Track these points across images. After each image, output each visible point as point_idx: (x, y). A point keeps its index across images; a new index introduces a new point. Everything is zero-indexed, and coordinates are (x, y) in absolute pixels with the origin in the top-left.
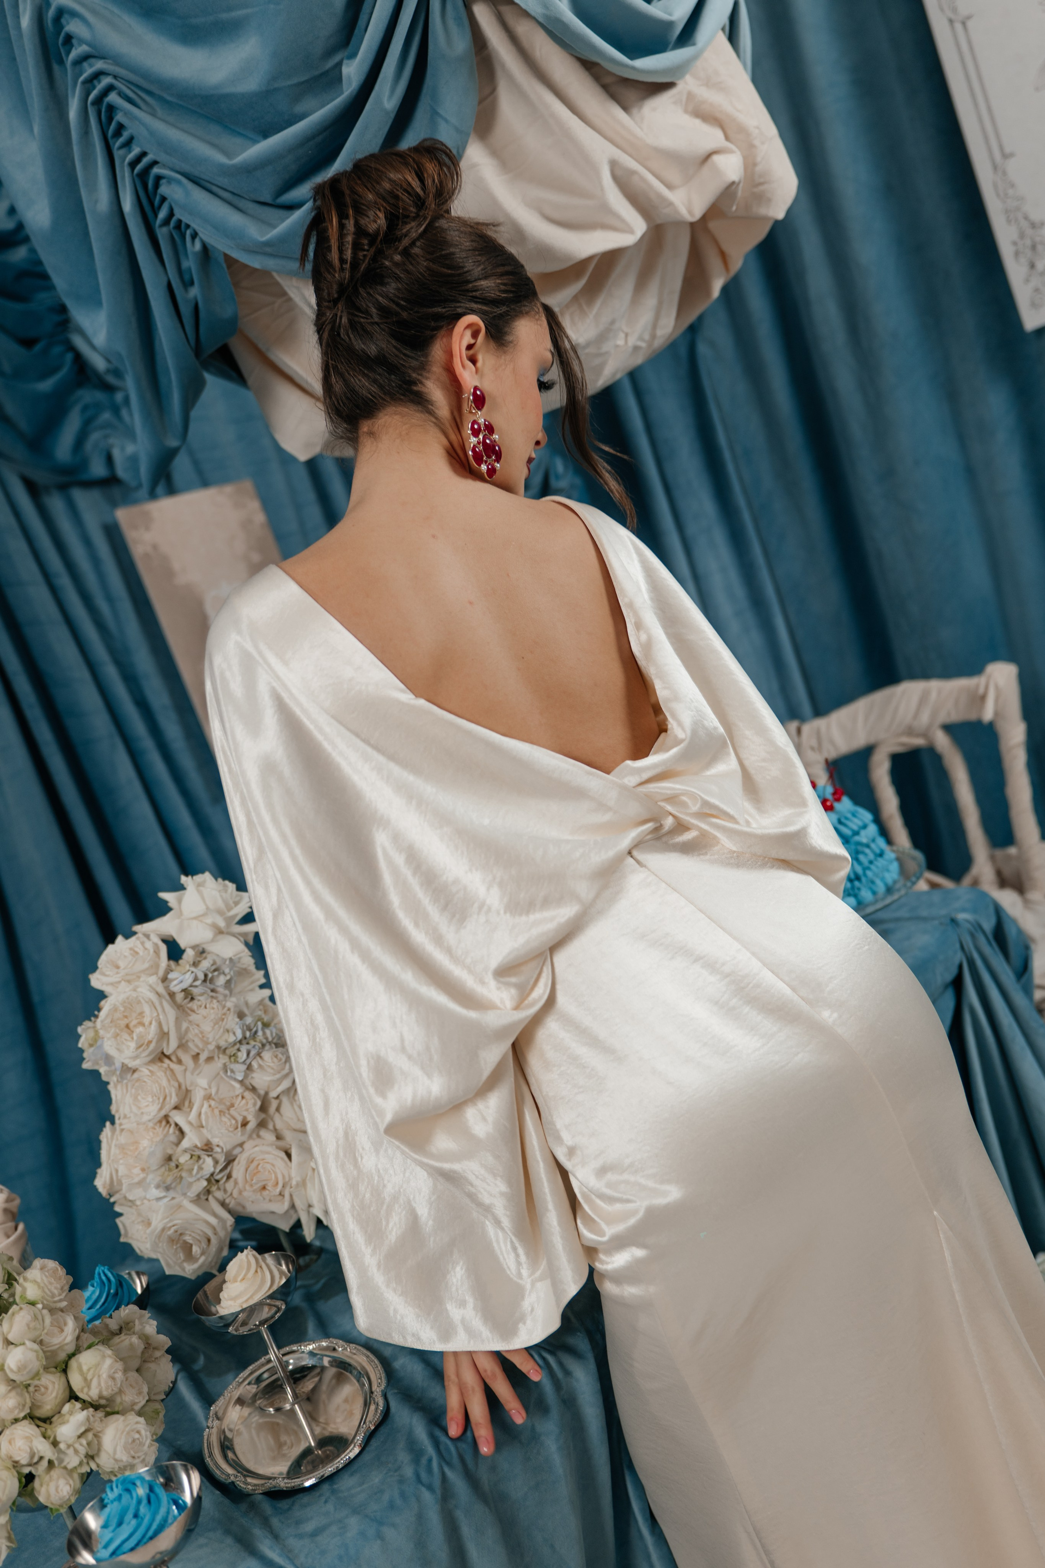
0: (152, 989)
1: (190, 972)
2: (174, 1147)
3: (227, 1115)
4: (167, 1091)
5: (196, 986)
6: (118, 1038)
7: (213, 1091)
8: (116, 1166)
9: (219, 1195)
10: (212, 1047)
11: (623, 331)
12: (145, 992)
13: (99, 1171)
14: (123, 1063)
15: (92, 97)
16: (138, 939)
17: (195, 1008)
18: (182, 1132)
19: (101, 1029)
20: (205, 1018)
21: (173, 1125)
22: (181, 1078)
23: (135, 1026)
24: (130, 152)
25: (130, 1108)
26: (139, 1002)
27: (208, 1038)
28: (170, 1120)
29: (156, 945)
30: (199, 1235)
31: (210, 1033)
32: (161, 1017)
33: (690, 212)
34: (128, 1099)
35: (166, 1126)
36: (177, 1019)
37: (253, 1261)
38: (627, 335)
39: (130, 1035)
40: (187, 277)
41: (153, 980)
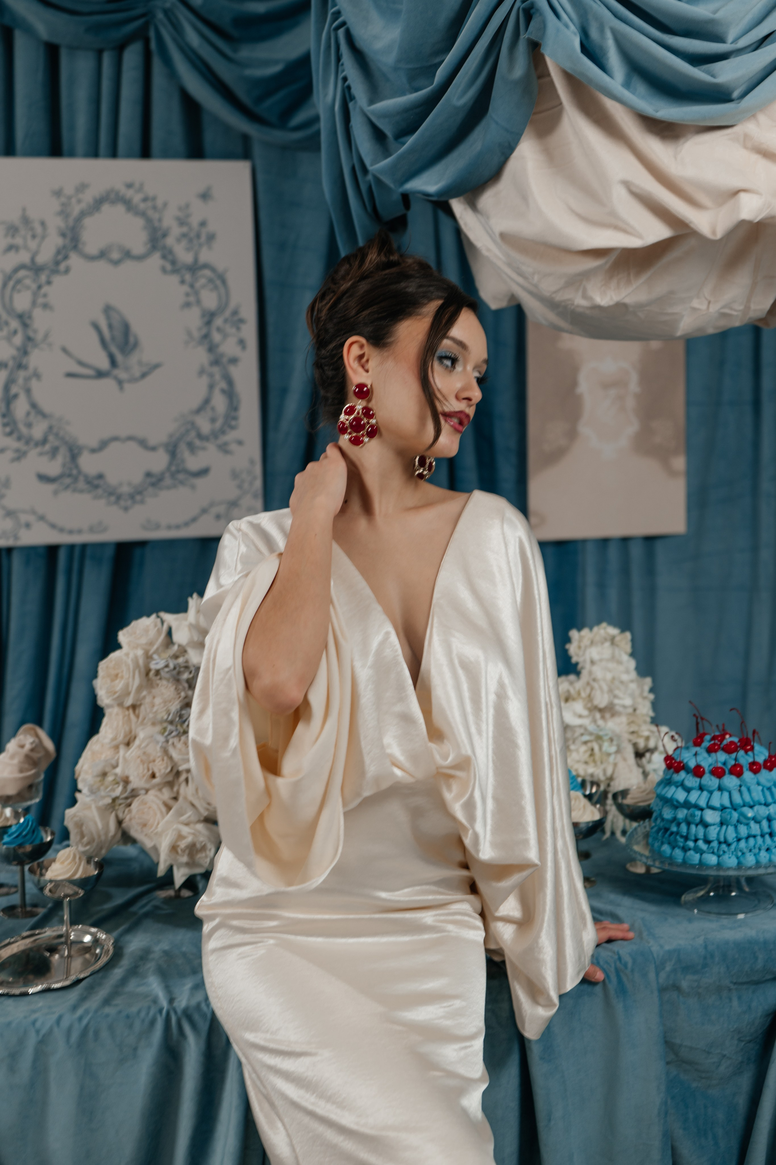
29: (161, 632)
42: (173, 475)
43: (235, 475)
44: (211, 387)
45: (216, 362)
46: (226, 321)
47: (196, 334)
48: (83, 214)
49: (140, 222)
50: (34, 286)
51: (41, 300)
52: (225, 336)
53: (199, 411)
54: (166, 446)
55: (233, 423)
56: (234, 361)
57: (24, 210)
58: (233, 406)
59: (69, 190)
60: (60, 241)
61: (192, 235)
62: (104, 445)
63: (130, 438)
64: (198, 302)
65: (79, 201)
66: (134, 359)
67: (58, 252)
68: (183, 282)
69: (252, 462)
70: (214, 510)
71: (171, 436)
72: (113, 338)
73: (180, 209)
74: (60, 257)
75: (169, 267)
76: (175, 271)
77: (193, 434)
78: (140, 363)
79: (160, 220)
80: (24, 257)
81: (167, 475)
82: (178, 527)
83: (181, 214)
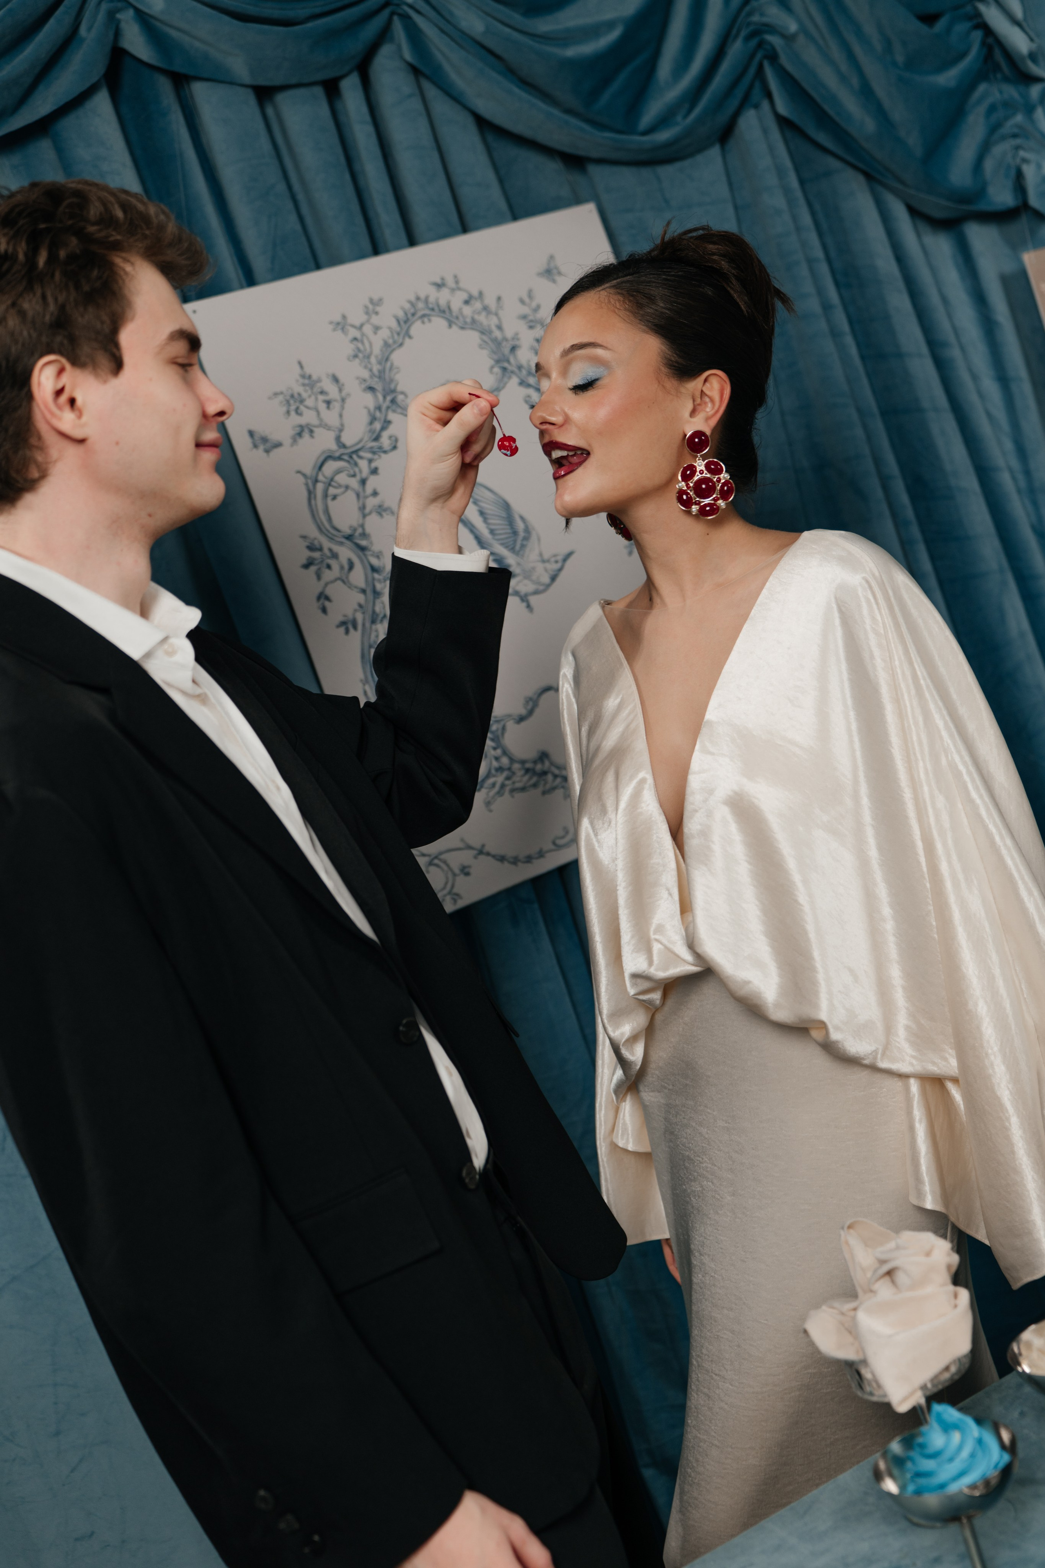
48: (389, 348)
49: (474, 337)
50: (354, 483)
51: (371, 502)
57: (300, 364)
59: (356, 317)
60: (369, 400)
62: (532, 704)
65: (377, 329)
66: (532, 555)
67: (373, 419)
72: (492, 532)
73: (522, 301)
74: (377, 426)
78: (543, 558)
79: (500, 327)
80: (325, 441)
83: (525, 310)
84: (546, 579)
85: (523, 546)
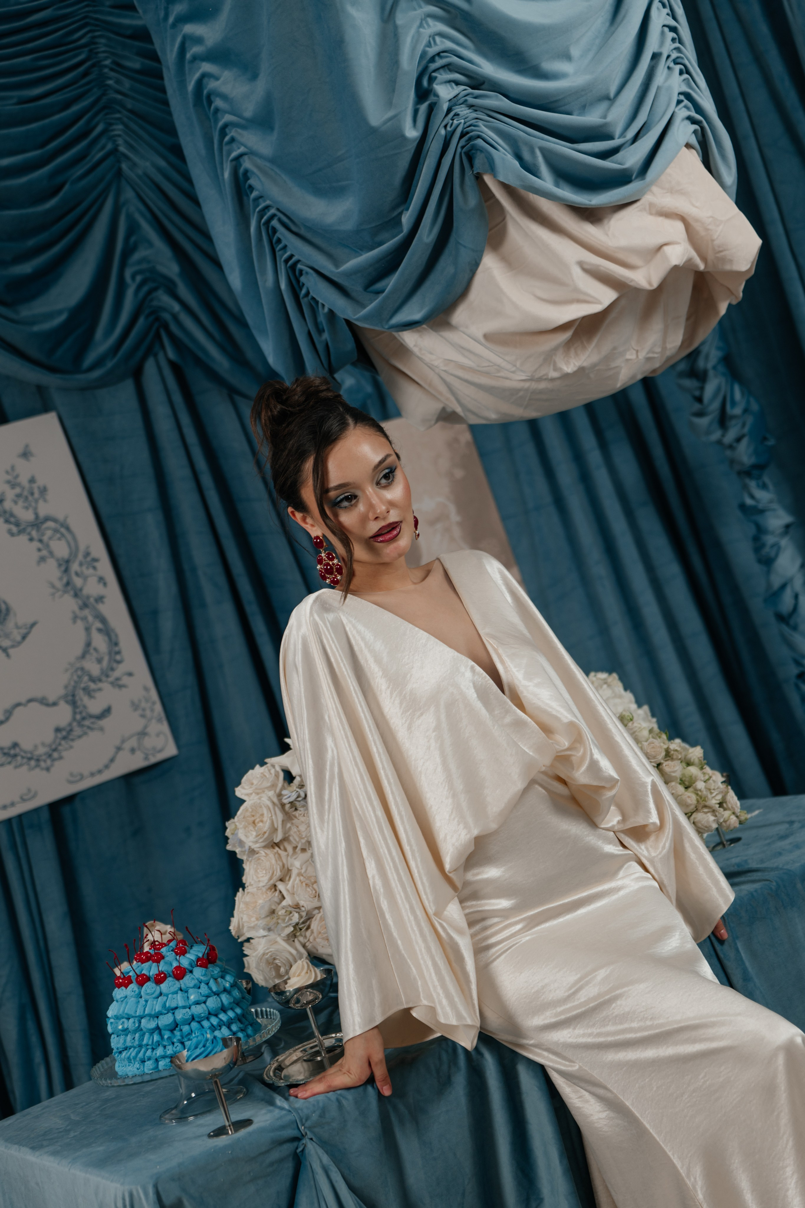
0: (270, 799)
1: (296, 792)
2: (277, 905)
3: (311, 887)
4: (275, 867)
5: (299, 801)
6: (247, 828)
7: (303, 871)
8: (242, 916)
9: (301, 939)
10: (303, 841)
11: (634, 349)
12: (265, 800)
13: (232, 919)
14: (250, 847)
15: (263, 221)
16: (267, 767)
17: (297, 815)
18: (284, 898)
19: (237, 822)
20: (303, 822)
21: (278, 891)
22: (285, 861)
23: (258, 823)
24: (286, 252)
25: (253, 877)
26: (261, 807)
27: (302, 835)
28: (277, 889)
29: (278, 772)
30: (284, 960)
31: (304, 832)
32: (274, 817)
33: (650, 284)
34: (252, 872)
35: (274, 892)
36: (283, 821)
37: (306, 966)
38: (637, 351)
39: (254, 828)
40: (320, 327)
41: (271, 793)
42: (80, 725)
43: (135, 706)
44: (88, 629)
45: (85, 605)
46: (81, 564)
47: (59, 585)
52: (85, 578)
53: (83, 656)
54: (65, 697)
55: (118, 657)
56: (100, 599)
58: (113, 643)
61: (26, 493)
62: (9, 714)
63: (30, 701)
64: (51, 554)
66: (10, 624)
68: (31, 540)
69: (146, 689)
70: (127, 745)
71: (66, 687)
73: (7, 472)
75: (15, 529)
76: (21, 532)
77: (86, 678)
78: (17, 627)
81: (75, 724)
82: (100, 772)
83: (9, 477)
84: (19, 638)
85: (5, 619)
